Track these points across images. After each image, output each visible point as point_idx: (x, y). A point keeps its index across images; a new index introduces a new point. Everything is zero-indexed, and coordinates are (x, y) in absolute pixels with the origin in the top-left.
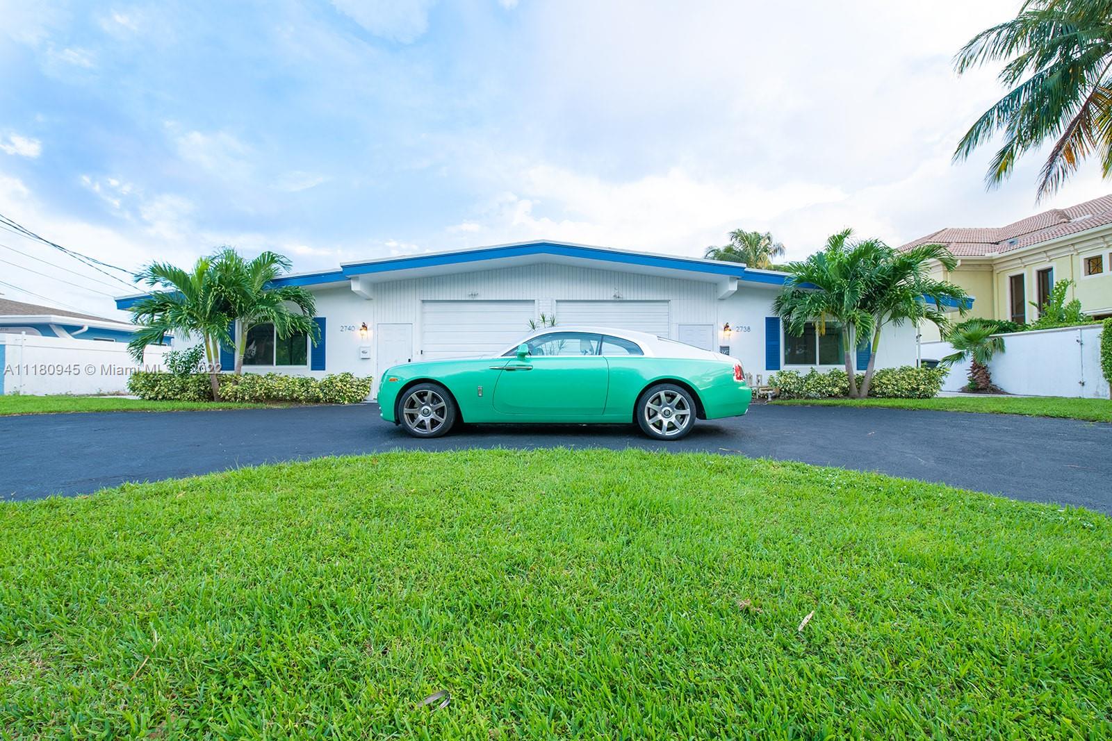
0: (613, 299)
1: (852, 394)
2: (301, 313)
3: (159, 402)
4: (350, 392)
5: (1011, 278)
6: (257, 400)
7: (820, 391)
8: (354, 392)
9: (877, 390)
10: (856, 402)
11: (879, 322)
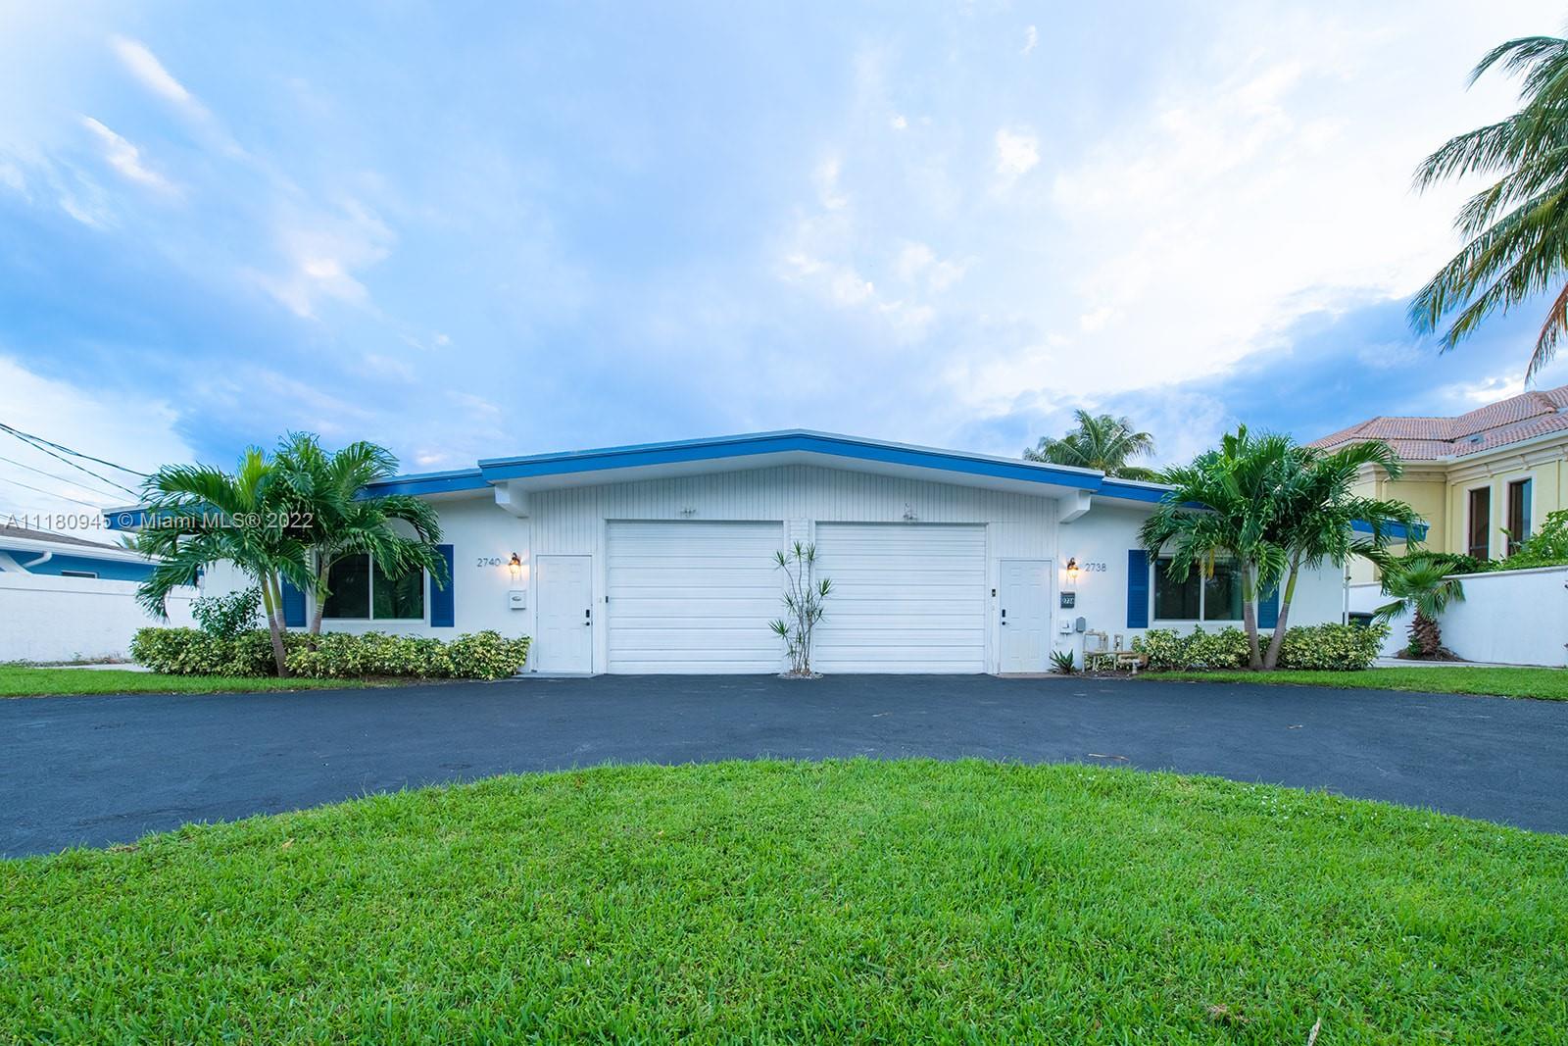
0: (902, 520)
1: (1253, 664)
2: (417, 539)
3: (187, 678)
4: (496, 661)
5: (1472, 492)
6: (349, 674)
7: (1208, 660)
8: (503, 661)
9: (1290, 657)
10: (1261, 676)
11: (1296, 560)
